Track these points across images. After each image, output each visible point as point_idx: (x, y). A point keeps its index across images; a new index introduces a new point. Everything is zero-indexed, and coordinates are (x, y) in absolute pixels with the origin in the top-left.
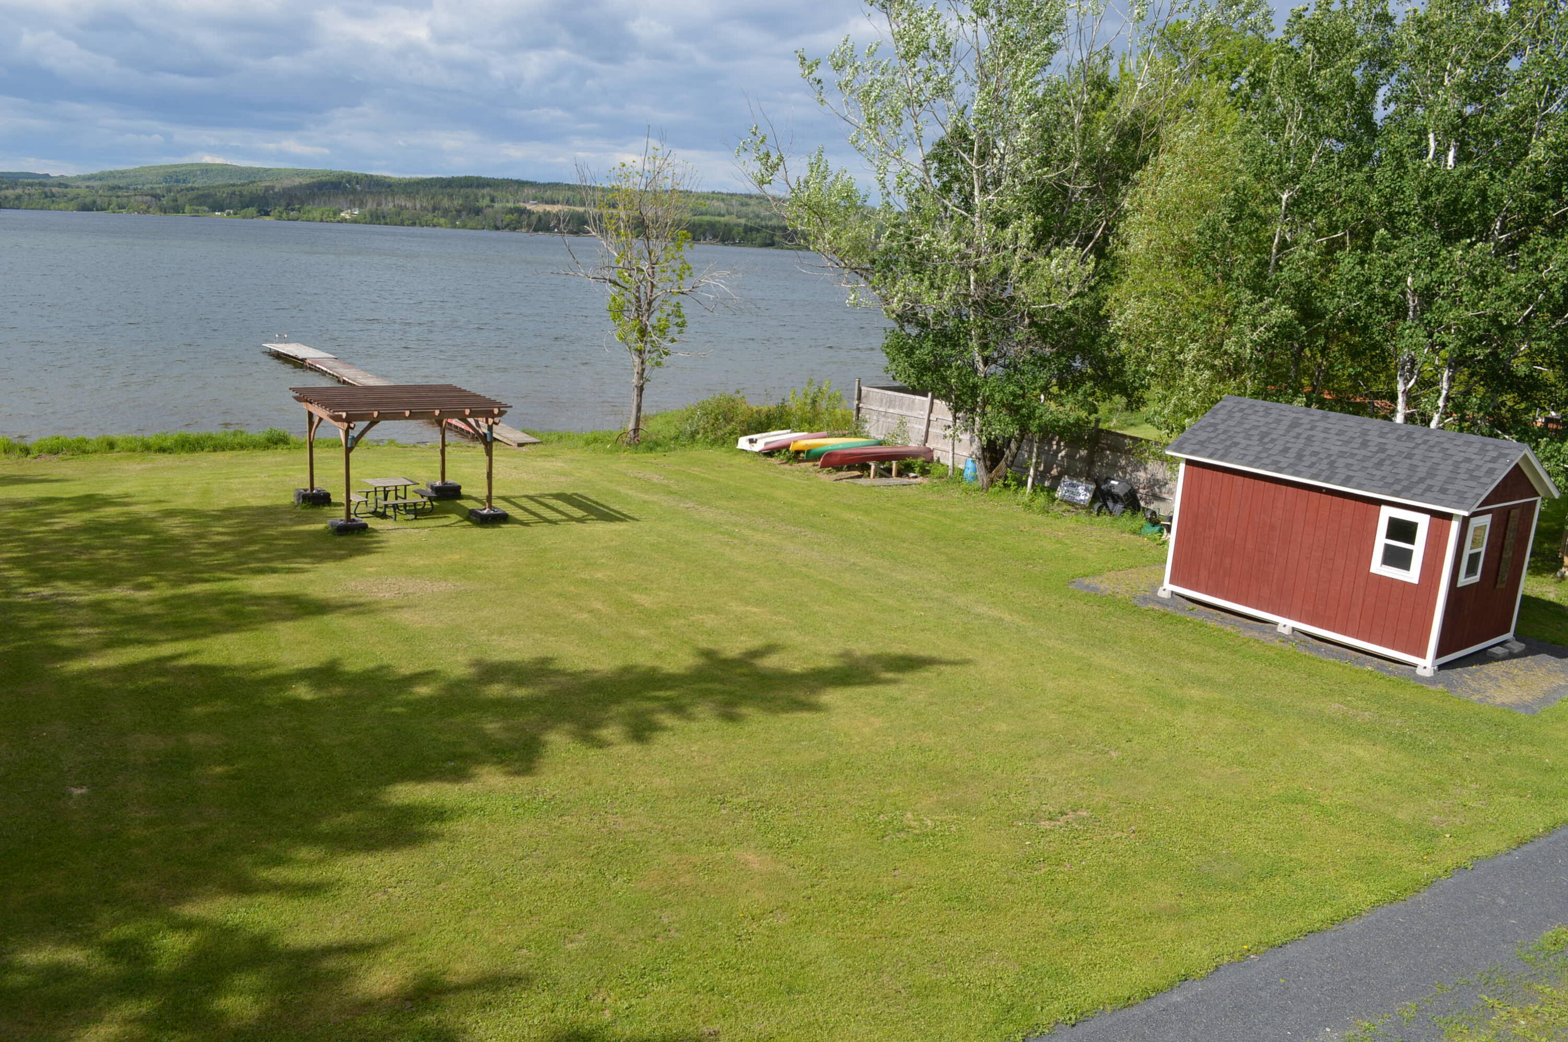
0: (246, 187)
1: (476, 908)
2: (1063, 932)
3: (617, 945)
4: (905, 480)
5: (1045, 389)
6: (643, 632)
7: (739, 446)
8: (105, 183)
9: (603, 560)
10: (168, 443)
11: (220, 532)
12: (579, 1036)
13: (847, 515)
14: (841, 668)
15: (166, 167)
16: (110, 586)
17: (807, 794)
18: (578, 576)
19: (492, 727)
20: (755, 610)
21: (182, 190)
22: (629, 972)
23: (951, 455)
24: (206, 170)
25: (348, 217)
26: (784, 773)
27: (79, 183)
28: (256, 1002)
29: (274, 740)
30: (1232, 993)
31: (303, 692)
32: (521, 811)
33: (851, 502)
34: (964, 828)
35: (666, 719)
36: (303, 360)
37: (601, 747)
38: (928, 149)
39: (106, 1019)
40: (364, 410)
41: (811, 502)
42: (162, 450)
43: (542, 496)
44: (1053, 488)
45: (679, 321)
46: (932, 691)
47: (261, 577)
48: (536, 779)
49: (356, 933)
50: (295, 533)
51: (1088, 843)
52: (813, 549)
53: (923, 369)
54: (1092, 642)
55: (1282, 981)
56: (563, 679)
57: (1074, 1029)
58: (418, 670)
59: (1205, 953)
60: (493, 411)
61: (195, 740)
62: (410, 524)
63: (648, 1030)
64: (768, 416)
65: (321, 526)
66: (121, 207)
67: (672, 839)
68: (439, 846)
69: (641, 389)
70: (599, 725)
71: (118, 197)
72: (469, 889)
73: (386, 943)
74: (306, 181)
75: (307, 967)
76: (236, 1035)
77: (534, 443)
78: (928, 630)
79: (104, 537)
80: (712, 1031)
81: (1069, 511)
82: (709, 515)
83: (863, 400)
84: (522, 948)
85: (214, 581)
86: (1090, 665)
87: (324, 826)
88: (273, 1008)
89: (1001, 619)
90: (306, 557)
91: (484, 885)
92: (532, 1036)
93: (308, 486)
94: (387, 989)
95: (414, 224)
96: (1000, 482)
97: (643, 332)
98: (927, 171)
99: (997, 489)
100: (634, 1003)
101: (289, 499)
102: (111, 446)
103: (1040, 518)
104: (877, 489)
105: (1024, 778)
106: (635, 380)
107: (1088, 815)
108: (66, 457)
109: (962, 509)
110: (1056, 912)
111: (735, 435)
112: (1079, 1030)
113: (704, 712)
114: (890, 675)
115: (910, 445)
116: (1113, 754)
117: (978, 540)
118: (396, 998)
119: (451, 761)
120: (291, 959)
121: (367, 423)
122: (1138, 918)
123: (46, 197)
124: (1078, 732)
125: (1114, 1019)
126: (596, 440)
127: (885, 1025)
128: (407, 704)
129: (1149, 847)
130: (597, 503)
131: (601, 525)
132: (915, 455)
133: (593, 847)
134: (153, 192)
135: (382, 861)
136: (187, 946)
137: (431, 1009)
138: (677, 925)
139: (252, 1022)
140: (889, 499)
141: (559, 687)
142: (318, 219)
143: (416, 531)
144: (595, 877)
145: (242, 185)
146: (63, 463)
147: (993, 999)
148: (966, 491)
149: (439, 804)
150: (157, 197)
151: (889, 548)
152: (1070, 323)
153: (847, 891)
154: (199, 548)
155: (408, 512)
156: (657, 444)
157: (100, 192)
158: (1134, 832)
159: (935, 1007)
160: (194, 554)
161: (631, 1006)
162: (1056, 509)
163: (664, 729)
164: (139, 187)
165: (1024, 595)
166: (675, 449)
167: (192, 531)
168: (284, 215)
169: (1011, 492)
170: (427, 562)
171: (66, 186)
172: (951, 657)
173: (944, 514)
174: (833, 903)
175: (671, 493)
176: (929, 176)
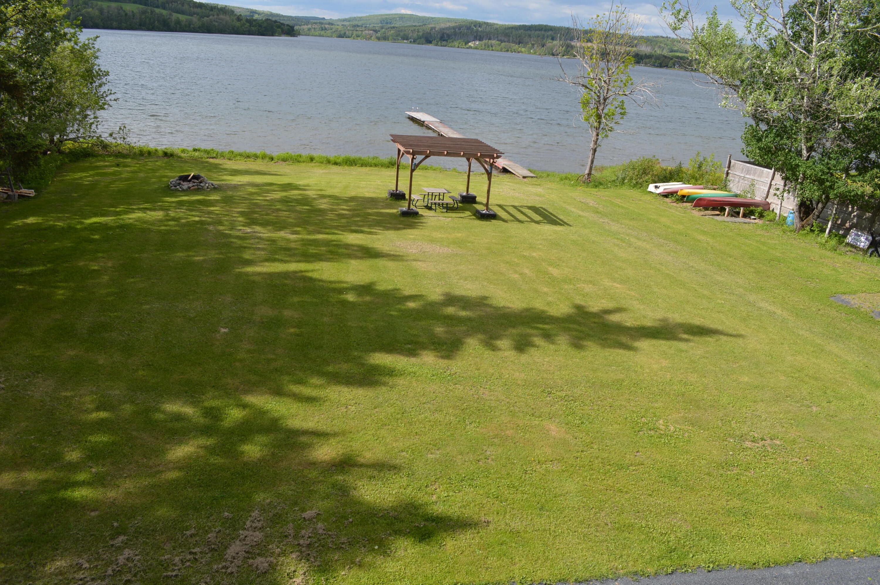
0: (421, 27)
1: (389, 425)
2: (729, 512)
3: (456, 461)
4: (747, 220)
5: (846, 170)
6: (545, 289)
7: (649, 190)
8: (351, 23)
9: (540, 246)
10: (338, 161)
11: (344, 209)
12: (413, 505)
13: (701, 237)
14: (655, 327)
15: (381, 15)
16: (280, 230)
17: (602, 397)
18: (522, 253)
19: (439, 330)
20: (618, 286)
21: (389, 28)
22: (455, 477)
23: (779, 208)
24: (402, 17)
25: (472, 45)
26: (594, 382)
27: (339, 23)
28: (261, 450)
29: (325, 319)
30: (829, 578)
31: (351, 297)
32: (435, 378)
33: (706, 230)
34: (693, 436)
35: (538, 341)
36: (424, 122)
37: (493, 350)
38: (786, 10)
39: (190, 444)
40: (422, 149)
41: (681, 227)
42: (336, 164)
43: (521, 207)
44: (845, 236)
45: (623, 111)
46: (708, 349)
47: (354, 234)
48: (450, 362)
49: (322, 427)
50: (381, 213)
51: (772, 461)
52: (669, 255)
53: (767, 151)
54: (831, 336)
55: (869, 579)
56: (488, 309)
57: (709, 574)
58: (413, 293)
59: (821, 547)
60: (493, 155)
61: (287, 313)
62: (443, 215)
63: (452, 511)
64: (670, 173)
65: (395, 211)
66: (358, 36)
67: (512, 408)
68: (384, 389)
69: (595, 151)
70: (498, 337)
71: (357, 31)
72: (390, 414)
73: (335, 435)
74: (453, 24)
75: (292, 438)
76: (244, 465)
77: (532, 177)
78: (722, 312)
79: (289, 206)
80: (486, 520)
81: (851, 251)
82: (615, 227)
83: (732, 168)
84: (404, 451)
85: (331, 234)
86: (822, 350)
87: (330, 369)
88: (267, 455)
89: (775, 313)
90: (381, 226)
91: (398, 414)
92: (389, 499)
93: (395, 189)
94: (327, 458)
95: (508, 51)
96: (808, 228)
97: (599, 117)
98: (785, 25)
99: (805, 232)
100: (450, 494)
101: (385, 195)
102: (312, 159)
103: (829, 254)
104: (726, 224)
105: (746, 413)
106: (592, 145)
107: (780, 444)
108: (289, 163)
109: (777, 242)
110: (731, 499)
111: (648, 183)
112: (712, 575)
113: (563, 340)
114: (685, 336)
115: (756, 198)
116: (814, 409)
117: (779, 262)
118: (329, 464)
119: (410, 344)
120: (286, 432)
121: (424, 156)
122: (785, 515)
123: (322, 30)
124: (796, 391)
125: (739, 574)
126: (566, 178)
127: (589, 541)
128: (400, 310)
129: (813, 472)
130: (551, 214)
131: (548, 226)
132: (757, 205)
133: (465, 405)
134: (374, 29)
135: (352, 391)
136: (240, 416)
137: (343, 473)
138: (493, 457)
139: (255, 460)
140: (731, 230)
141: (484, 314)
142: (457, 46)
143: (444, 218)
144: (459, 421)
145: (420, 26)
146: (288, 167)
147: (664, 543)
148: (784, 232)
149: (392, 366)
150: (376, 31)
151: (719, 260)
152: (867, 128)
153: (602, 459)
154: (330, 216)
155: (444, 208)
156: (601, 184)
157: (348, 28)
158: (807, 460)
159: (625, 539)
160: (327, 219)
161: (448, 496)
162: (843, 248)
163: (534, 346)
164: (368, 26)
165: (796, 300)
166: (610, 187)
167: (330, 207)
168: (439, 43)
169: (814, 235)
170: (443, 236)
171: (332, 24)
172: (731, 331)
173: (764, 244)
174: (591, 464)
175: (598, 212)
176: (786, 28)
